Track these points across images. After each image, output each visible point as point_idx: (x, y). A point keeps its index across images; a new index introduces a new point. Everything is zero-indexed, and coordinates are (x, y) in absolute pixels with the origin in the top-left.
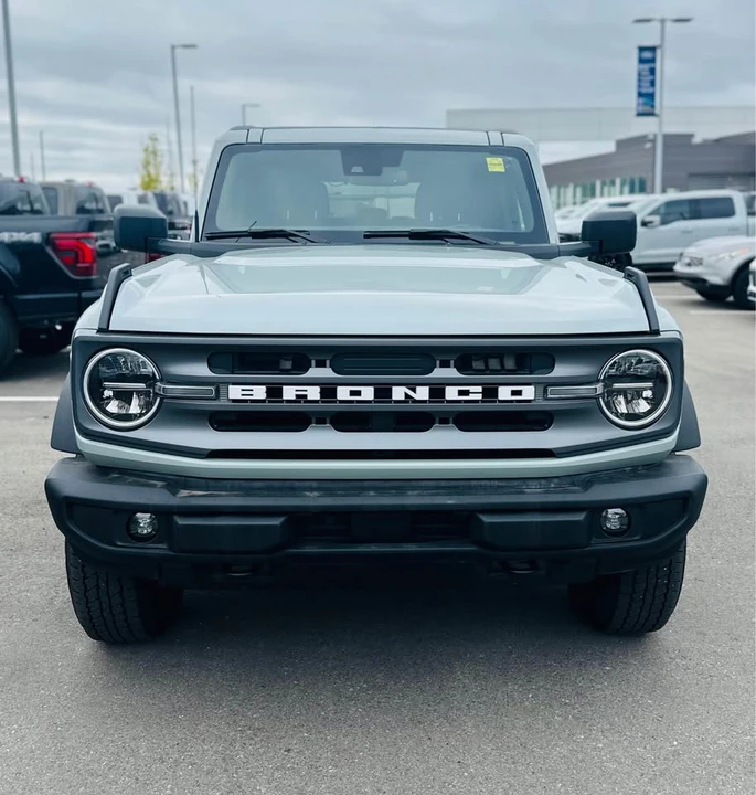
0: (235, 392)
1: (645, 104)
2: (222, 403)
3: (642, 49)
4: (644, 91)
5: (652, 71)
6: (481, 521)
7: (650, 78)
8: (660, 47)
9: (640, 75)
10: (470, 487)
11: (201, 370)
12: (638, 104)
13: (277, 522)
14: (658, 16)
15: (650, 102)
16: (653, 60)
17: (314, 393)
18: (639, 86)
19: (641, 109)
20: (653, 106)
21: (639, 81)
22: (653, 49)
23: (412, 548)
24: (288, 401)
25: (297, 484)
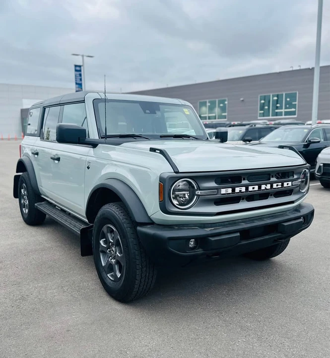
0: (223, 191)
1: (79, 87)
2: (219, 196)
3: (76, 66)
4: (78, 82)
5: (80, 75)
6: (284, 225)
7: (80, 78)
8: (83, 66)
9: (76, 76)
10: (275, 216)
11: (213, 184)
12: (76, 88)
13: (238, 234)
14: (82, 54)
15: (80, 86)
16: (80, 71)
17: (243, 189)
18: (76, 80)
19: (77, 89)
20: (82, 89)
21: (76, 78)
22: (80, 66)
23: (267, 237)
24: (237, 193)
25: (236, 221)
